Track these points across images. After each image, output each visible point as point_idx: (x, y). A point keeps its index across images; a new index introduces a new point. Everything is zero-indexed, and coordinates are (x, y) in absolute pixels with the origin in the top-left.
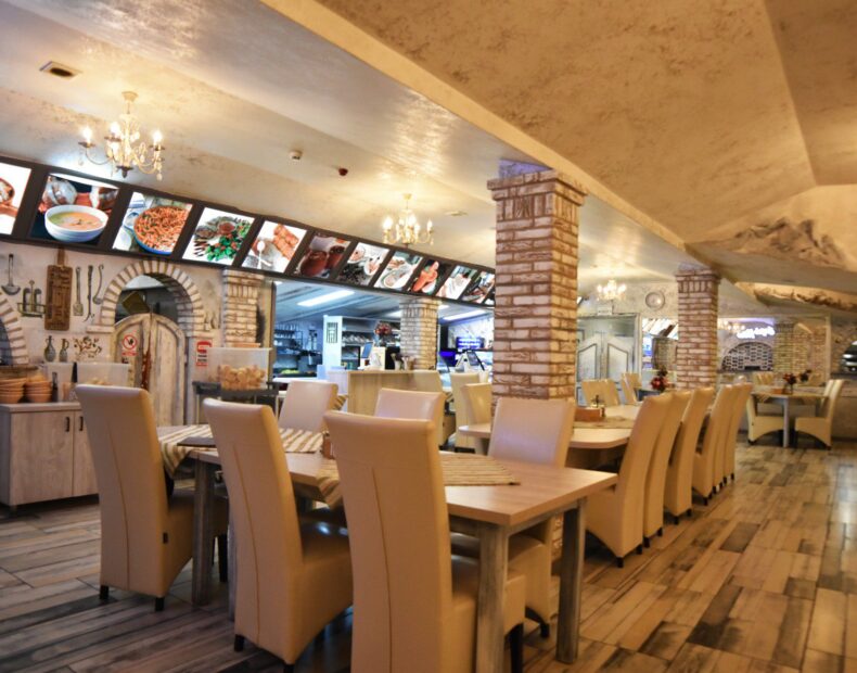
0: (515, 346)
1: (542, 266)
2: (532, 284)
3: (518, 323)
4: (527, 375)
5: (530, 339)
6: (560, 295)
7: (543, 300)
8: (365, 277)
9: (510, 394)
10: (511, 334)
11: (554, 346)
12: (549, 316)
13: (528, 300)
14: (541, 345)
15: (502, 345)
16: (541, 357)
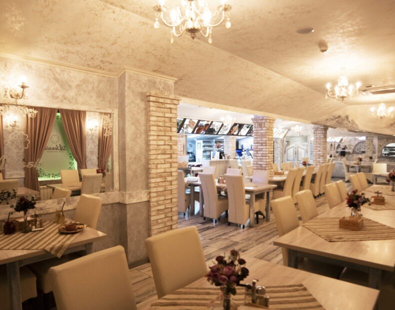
0: (258, 158)
1: (264, 139)
2: (262, 143)
3: (259, 152)
4: (261, 165)
5: (262, 156)
6: (269, 146)
7: (265, 147)
8: (215, 131)
9: (257, 169)
10: (257, 155)
11: (267, 158)
12: (266, 151)
13: (261, 147)
14: (264, 158)
15: (255, 158)
16: (264, 160)
